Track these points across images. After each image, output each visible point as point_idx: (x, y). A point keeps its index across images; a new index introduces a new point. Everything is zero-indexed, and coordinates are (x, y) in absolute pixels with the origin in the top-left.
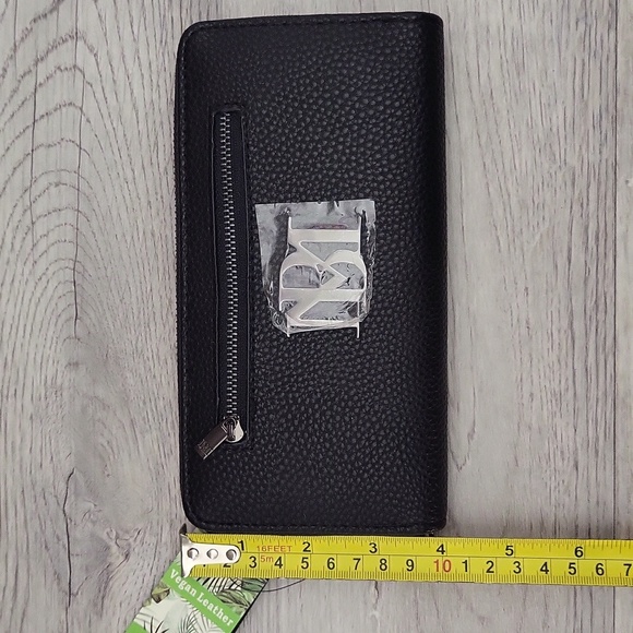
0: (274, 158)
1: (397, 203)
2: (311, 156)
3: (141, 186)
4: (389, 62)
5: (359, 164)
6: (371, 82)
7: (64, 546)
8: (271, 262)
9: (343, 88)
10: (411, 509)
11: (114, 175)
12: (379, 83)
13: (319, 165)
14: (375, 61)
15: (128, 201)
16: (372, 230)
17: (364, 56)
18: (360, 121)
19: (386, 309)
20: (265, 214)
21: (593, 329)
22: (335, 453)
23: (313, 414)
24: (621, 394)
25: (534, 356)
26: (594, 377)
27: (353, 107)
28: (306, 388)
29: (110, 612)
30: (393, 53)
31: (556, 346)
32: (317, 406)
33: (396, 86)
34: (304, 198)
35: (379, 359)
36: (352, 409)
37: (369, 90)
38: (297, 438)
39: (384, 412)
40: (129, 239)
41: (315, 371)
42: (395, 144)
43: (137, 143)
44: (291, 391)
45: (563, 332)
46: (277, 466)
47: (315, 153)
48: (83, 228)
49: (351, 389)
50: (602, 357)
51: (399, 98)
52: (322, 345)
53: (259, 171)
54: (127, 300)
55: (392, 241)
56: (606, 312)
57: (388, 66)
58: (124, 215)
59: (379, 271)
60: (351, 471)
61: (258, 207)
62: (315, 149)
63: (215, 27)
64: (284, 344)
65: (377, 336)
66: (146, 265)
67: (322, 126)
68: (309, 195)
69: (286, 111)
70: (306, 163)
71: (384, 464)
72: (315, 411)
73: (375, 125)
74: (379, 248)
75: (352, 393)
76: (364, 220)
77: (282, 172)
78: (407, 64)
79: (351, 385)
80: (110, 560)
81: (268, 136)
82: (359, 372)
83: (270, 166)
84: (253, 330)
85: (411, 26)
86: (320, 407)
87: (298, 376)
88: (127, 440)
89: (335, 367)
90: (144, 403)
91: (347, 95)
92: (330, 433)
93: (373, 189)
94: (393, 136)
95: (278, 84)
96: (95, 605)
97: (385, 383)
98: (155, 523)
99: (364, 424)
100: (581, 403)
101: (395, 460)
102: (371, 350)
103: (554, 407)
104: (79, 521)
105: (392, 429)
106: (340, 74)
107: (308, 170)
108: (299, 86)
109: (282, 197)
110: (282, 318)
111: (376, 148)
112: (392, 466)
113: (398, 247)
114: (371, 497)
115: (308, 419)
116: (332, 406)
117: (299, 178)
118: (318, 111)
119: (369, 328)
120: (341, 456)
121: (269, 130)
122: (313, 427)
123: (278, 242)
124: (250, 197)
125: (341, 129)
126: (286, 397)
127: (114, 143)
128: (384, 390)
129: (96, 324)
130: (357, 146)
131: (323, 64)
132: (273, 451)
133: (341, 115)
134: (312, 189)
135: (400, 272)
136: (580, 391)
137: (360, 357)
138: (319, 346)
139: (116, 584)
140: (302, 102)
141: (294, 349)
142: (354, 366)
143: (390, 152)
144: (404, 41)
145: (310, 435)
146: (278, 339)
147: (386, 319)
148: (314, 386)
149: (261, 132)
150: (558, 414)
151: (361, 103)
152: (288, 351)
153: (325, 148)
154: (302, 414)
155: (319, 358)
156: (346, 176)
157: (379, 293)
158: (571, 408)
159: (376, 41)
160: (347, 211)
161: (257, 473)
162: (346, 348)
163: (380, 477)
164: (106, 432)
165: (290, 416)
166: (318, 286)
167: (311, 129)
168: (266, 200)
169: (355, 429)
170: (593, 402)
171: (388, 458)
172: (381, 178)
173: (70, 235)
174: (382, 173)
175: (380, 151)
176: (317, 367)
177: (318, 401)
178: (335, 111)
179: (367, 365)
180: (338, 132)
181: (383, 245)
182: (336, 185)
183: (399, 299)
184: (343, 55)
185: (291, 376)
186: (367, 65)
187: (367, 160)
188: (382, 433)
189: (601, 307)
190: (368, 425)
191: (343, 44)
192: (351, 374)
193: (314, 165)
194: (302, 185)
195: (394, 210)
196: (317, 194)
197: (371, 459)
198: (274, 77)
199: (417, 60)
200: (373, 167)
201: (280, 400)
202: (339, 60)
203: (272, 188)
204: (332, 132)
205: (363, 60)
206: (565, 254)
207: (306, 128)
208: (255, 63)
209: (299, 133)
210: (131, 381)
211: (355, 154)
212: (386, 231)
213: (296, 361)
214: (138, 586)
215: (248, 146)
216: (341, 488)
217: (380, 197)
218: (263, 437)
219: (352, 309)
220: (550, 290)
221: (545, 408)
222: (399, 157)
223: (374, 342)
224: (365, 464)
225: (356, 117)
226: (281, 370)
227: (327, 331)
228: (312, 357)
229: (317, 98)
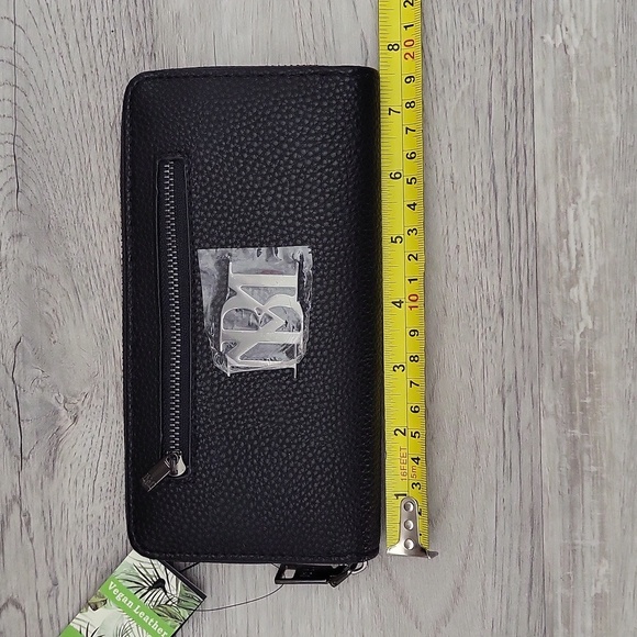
0: (216, 205)
1: (333, 250)
2: (251, 204)
3: (76, 60)
4: (326, 115)
5: (297, 212)
6: (309, 134)
7: (14, 412)
8: (213, 305)
9: (282, 138)
10: (345, 540)
11: (49, 50)
12: (317, 134)
13: (258, 213)
14: (313, 113)
15: (64, 75)
16: (309, 276)
17: (302, 109)
18: (298, 171)
19: (322, 350)
20: (207, 259)
21: (514, 181)
22: (273, 486)
23: (252, 450)
24: (542, 242)
25: (458, 210)
26: (516, 228)
27: (291, 157)
28: (245, 425)
29: (61, 474)
30: (330, 105)
31: (479, 199)
32: (256, 443)
33: (332, 137)
34: (244, 243)
35: (315, 398)
36: (289, 445)
37: (307, 142)
38: (237, 472)
39: (320, 448)
40: (66, 111)
41: (254, 409)
42: (331, 193)
43: (70, 17)
44: (231, 428)
45: (485, 185)
46: (217, 499)
47: (255, 201)
48: (21, 102)
49: (288, 426)
50: (523, 207)
51: (336, 149)
52: (261, 384)
53: (201, 218)
54: (66, 171)
55: (328, 286)
56: (526, 164)
57: (326, 118)
58: (60, 89)
59: (315, 315)
60: (287, 504)
61: (200, 251)
62: (256, 196)
63: (160, 78)
64: (225, 382)
65: (314, 375)
66: (84, 136)
67: (262, 175)
68: (249, 242)
69: (227, 160)
70: (246, 210)
71: (319, 497)
72: (254, 447)
73: (312, 175)
74: (315, 293)
75: (289, 430)
76: (301, 266)
77: (223, 218)
78: (343, 117)
79: (288, 422)
80: (59, 423)
81: (210, 184)
82: (296, 410)
83: (212, 213)
84: (195, 369)
85: (347, 80)
86: (259, 443)
87: (238, 413)
88: (72, 308)
89: (274, 405)
90: (87, 271)
91: (285, 146)
92: (268, 468)
93: (310, 236)
94: (330, 185)
95: (219, 134)
96: (47, 468)
97: (320, 421)
98: (101, 386)
99: (300, 460)
100: (504, 253)
101: (330, 492)
102: (308, 390)
103: (480, 258)
104: (27, 388)
105: (327, 464)
106: (280, 125)
107: (249, 217)
108: (240, 135)
109: (223, 242)
110: (223, 359)
111: (313, 197)
112: (326, 500)
113: (334, 292)
114: (307, 528)
115: (247, 454)
116: (270, 442)
117: (240, 225)
118: (258, 160)
119: (306, 368)
120: (279, 490)
121: (210, 178)
122: (252, 463)
123: (220, 286)
124: (193, 242)
125: (280, 178)
126: (227, 434)
127: (48, 19)
128: (320, 427)
129: (38, 196)
130: (296, 195)
131: (263, 115)
132: (214, 485)
133: (279, 165)
134: (251, 235)
135: (335, 316)
136: (504, 240)
137: (298, 396)
138: (258, 386)
139: (66, 447)
140: (243, 152)
141: (234, 388)
142: (291, 405)
143: (326, 201)
144: (341, 94)
145: (249, 470)
146: (219, 378)
147: (322, 360)
148: (253, 423)
149: (204, 180)
150: (484, 264)
151: (299, 153)
152: (229, 390)
153: (264, 196)
154: (241, 450)
155: (258, 396)
156: (285, 223)
157: (315, 335)
158: (495, 258)
159: (315, 94)
160: (286, 257)
161: (198, 504)
162: (284, 387)
163: (315, 510)
164: (51, 301)
165: (230, 452)
166: (257, 328)
167: (251, 178)
168: (208, 245)
169: (292, 464)
170: (516, 250)
171: (323, 492)
172: (318, 225)
173: (9, 110)
174: (319, 221)
175: (316, 200)
176: (256, 405)
177: (257, 437)
178: (274, 161)
179: (304, 404)
180: (277, 181)
181: (320, 290)
182: (275, 232)
183: (334, 341)
184: (282, 107)
185: (231, 413)
186: (305, 117)
187: (304, 209)
188: (318, 468)
189: (521, 159)
190: (304, 460)
191: (282, 96)
192: (288, 412)
193: (254, 212)
194: (242, 231)
195: (330, 256)
196: (256, 240)
197: (306, 493)
198: (216, 127)
199: (353, 112)
200: (310, 214)
201: (221, 436)
202: (278, 112)
203: (214, 233)
204: (272, 181)
205: (301, 112)
206: (486, 111)
207: (246, 177)
208: (197, 113)
209: (240, 182)
210: (74, 250)
211: (294, 202)
212: (322, 276)
213: (237, 399)
214: (87, 448)
215: (190, 193)
216: (278, 520)
217: (317, 244)
218: (204, 471)
219: (290, 351)
220: (472, 145)
221: (471, 259)
222: (335, 205)
223: (311, 381)
224: (302, 498)
225: (295, 167)
226: (222, 409)
227: (265, 371)
228: (252, 396)
229: (257, 148)
